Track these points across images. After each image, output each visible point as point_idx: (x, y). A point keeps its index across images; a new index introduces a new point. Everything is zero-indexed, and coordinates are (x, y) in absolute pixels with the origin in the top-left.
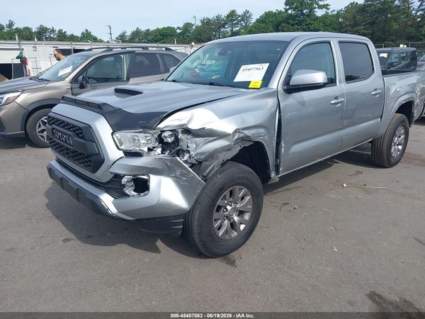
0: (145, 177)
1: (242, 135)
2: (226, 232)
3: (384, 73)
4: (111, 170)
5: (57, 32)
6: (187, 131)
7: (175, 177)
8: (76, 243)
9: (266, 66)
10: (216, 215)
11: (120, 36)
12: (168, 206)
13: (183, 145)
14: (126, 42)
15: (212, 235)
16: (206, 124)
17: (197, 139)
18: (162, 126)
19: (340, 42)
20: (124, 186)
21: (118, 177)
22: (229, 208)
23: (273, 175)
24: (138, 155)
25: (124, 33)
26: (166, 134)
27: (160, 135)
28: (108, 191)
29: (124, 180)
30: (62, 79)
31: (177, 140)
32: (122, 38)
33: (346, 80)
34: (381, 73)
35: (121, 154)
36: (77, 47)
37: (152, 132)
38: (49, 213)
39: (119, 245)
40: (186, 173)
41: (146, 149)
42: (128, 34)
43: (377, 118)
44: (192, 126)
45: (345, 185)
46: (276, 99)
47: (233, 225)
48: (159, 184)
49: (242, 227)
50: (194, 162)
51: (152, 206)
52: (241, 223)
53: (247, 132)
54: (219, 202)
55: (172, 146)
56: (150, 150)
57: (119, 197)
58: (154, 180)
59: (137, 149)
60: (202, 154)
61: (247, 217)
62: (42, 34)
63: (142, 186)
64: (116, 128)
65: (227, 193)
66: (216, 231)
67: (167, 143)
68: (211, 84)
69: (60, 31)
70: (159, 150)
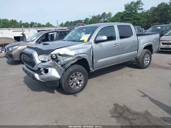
0: (47, 69)
1: (77, 56)
2: (75, 86)
3: (138, 35)
4: (38, 66)
5: (37, 24)
6: (60, 55)
7: (56, 68)
8: (30, 91)
9: (89, 35)
10: (70, 81)
11: (61, 24)
12: (54, 77)
13: (59, 59)
14: (63, 26)
15: (69, 87)
16: (65, 53)
17: (63, 57)
18: (52, 53)
19: (118, 26)
20: (41, 71)
21: (40, 68)
22: (75, 79)
23: (91, 69)
24: (45, 62)
25: (62, 23)
26: (53, 56)
27: (52, 56)
28: (37, 73)
29: (41, 70)
30: (33, 41)
31: (57, 58)
32: (62, 25)
33: (120, 38)
34: (136, 35)
35: (40, 62)
36: (44, 29)
37: (49, 55)
38: (24, 83)
39: (43, 91)
40: (58, 67)
41: (47, 60)
42: (64, 23)
43: (136, 51)
44: (61, 53)
45: (124, 74)
46: (91, 45)
47: (77, 85)
48: (51, 71)
49: (80, 85)
50: (63, 64)
51: (49, 77)
52: (80, 84)
53: (80, 55)
54: (71, 77)
55: (55, 59)
56: (48, 60)
57: (40, 75)
58: (50, 69)
59: (45, 60)
60: (65, 62)
61: (82, 82)
62: (32, 25)
63: (46, 71)
64: (39, 54)
65: (74, 74)
66: (71, 86)
67: (54, 58)
68: (74, 41)
69: (39, 24)
70: (51, 61)
